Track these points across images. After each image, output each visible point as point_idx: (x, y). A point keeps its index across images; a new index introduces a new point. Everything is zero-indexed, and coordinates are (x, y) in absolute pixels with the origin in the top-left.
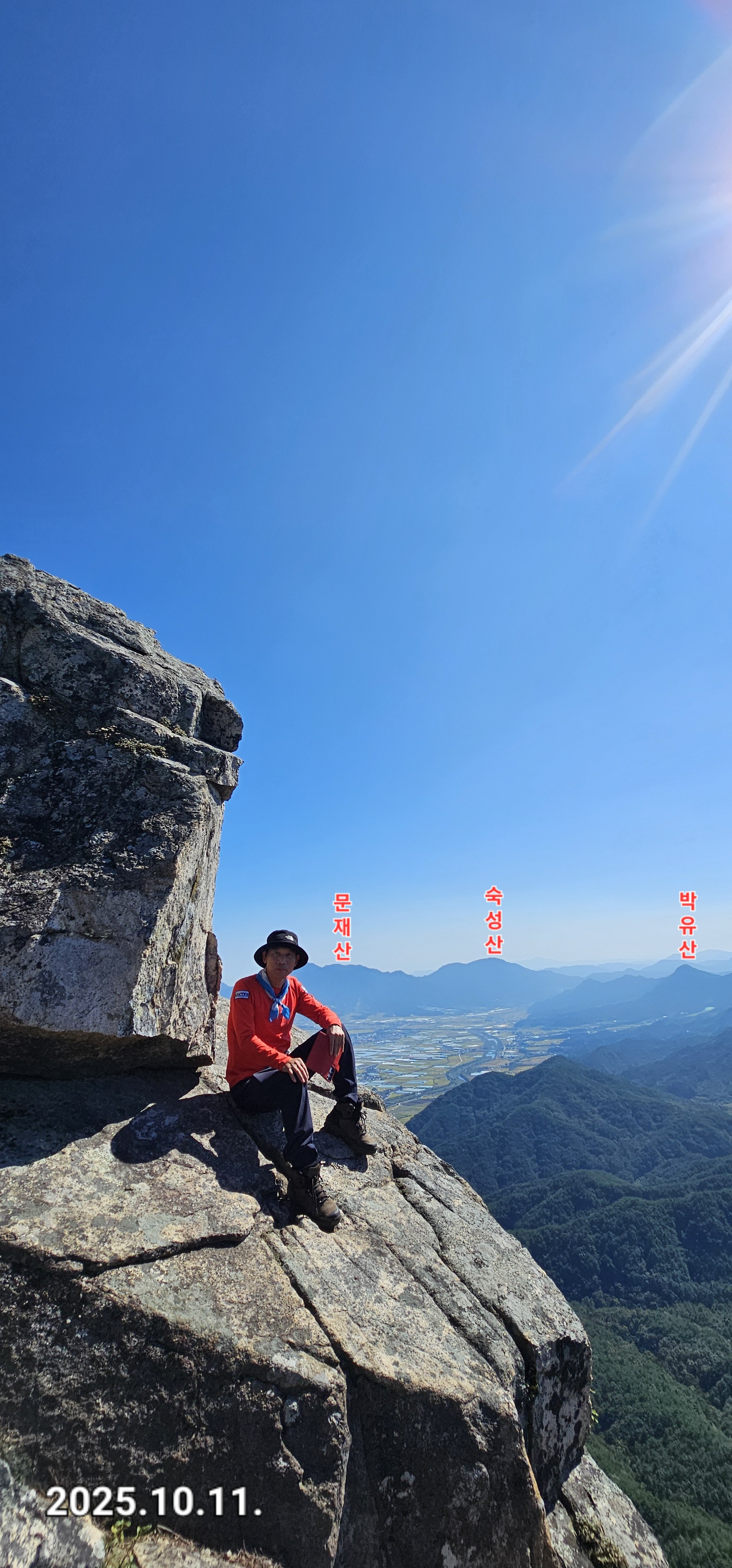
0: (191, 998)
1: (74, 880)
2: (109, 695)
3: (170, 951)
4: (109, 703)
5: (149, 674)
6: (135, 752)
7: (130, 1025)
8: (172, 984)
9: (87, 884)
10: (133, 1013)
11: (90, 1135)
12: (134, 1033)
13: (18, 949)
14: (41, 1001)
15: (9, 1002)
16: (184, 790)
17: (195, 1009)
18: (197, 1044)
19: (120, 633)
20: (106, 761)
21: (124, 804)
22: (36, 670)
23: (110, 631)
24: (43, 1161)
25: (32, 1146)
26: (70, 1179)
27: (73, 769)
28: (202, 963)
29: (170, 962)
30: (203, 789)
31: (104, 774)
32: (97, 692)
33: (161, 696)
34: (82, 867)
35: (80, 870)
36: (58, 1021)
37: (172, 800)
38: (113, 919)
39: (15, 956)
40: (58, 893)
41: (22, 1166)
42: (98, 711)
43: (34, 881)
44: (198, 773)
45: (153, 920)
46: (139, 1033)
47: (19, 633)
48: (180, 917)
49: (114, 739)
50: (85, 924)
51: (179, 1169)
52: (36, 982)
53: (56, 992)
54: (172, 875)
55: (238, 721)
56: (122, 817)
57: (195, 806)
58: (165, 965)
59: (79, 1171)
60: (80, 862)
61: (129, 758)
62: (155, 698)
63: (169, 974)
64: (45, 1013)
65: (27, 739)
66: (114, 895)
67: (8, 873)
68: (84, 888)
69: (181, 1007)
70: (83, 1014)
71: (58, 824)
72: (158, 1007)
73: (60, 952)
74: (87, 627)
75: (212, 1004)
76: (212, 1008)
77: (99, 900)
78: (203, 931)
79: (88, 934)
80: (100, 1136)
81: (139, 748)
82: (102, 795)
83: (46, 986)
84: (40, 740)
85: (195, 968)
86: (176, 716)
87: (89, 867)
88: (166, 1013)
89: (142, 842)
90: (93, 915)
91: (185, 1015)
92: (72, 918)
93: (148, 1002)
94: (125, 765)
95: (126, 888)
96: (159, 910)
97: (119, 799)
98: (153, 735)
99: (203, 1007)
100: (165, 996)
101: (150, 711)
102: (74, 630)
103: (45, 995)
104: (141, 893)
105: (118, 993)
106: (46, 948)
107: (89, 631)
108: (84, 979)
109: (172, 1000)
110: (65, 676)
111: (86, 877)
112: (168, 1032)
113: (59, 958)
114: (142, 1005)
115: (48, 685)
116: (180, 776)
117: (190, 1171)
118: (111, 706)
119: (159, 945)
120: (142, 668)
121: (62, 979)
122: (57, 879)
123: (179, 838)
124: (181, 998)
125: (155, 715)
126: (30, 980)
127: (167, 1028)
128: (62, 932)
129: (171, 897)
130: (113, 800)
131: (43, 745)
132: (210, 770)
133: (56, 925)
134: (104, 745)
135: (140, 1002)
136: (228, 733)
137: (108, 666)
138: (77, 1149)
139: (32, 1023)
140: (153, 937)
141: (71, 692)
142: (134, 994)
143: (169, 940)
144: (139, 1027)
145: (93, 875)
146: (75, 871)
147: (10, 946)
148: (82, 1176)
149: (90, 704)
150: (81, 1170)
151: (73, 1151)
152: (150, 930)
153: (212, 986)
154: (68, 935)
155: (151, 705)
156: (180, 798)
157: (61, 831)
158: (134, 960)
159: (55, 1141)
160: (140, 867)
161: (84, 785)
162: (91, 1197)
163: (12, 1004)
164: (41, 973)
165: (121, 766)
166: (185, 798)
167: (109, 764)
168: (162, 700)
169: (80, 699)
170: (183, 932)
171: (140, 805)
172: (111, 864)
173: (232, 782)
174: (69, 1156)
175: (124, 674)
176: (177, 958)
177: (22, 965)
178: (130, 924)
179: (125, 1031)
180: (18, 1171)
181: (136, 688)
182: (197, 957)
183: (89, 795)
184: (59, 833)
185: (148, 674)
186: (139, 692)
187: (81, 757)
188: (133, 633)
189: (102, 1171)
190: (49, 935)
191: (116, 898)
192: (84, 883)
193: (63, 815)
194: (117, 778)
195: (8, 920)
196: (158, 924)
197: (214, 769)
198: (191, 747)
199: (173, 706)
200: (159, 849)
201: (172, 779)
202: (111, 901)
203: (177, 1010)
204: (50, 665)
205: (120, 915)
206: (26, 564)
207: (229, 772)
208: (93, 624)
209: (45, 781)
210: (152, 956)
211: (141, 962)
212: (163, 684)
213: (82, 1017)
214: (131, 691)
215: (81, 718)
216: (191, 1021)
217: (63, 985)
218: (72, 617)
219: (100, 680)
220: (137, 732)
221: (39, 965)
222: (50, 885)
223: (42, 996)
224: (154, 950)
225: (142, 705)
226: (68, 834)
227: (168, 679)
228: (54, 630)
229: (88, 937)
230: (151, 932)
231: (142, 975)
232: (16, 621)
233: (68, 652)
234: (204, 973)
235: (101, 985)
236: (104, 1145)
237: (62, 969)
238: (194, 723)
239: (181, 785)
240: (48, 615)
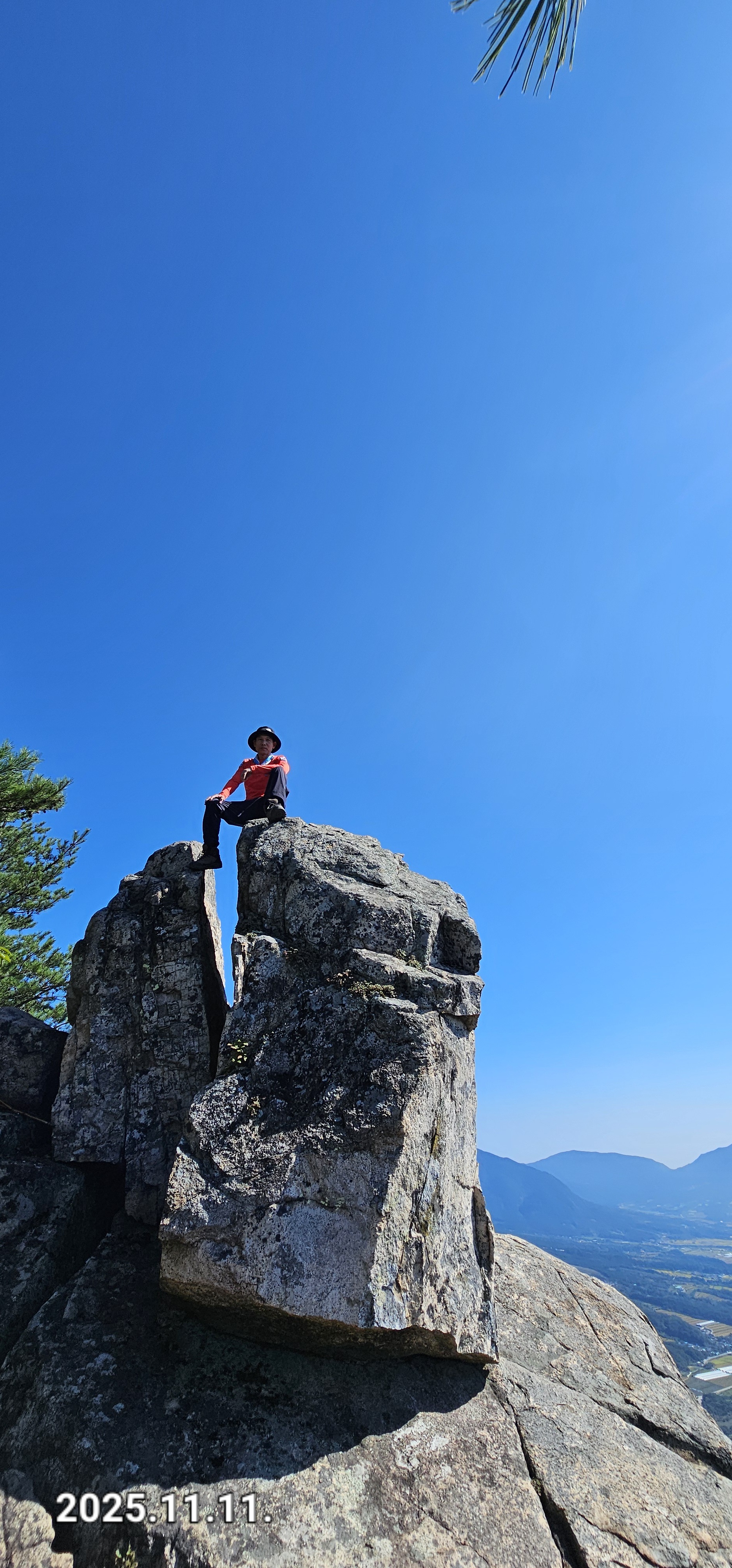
0: (453, 1274)
1: (308, 1142)
2: (347, 937)
3: (413, 1220)
4: (347, 946)
5: (381, 910)
6: (364, 997)
7: (370, 1316)
8: (420, 1262)
9: (319, 1147)
10: (373, 1298)
11: (346, 1447)
12: (376, 1325)
13: (259, 1220)
14: (281, 1279)
15: (253, 1278)
16: (411, 1033)
17: (459, 1290)
18: (469, 1336)
19: (362, 871)
20: (340, 1009)
21: (356, 1053)
22: (294, 922)
23: (354, 870)
24: (291, 1477)
25: (285, 1452)
26: (311, 1511)
27: (314, 1020)
28: (468, 1227)
29: (414, 1234)
30: (432, 1028)
31: (338, 1022)
32: (337, 936)
33: (395, 929)
34: (316, 1127)
35: (314, 1130)
36: (299, 1303)
37: (400, 1044)
38: (344, 1186)
39: (256, 1228)
40: (293, 1156)
41: (269, 1479)
42: (338, 955)
43: (274, 1144)
44: (428, 1010)
45: (384, 1188)
46: (382, 1325)
47: (284, 889)
48: (419, 1179)
49: (349, 984)
50: (320, 1191)
51: (433, 1528)
52: (276, 1257)
53: (295, 1268)
54: (400, 1134)
55: (475, 939)
56: (353, 1068)
57: (423, 1049)
58: (408, 1238)
59: (323, 1501)
60: (314, 1122)
61: (359, 1003)
62: (389, 931)
63: (414, 1249)
64: (285, 1293)
65: (281, 993)
66: (344, 1158)
67: (256, 1135)
68: (316, 1151)
69: (439, 1288)
70: (322, 1296)
71: (299, 1080)
72: (405, 1291)
73: (297, 1223)
74: (335, 872)
75: (485, 1282)
76: (485, 1287)
77: (330, 1164)
78: (464, 1187)
79: (323, 1203)
80: (356, 1450)
81: (368, 992)
82: (336, 1044)
83: (285, 1262)
84: (291, 992)
85: (457, 1235)
86: (411, 946)
87: (322, 1126)
88: (416, 1298)
89: (370, 1097)
90: (326, 1181)
91: (447, 1299)
92: (308, 1184)
93: (391, 1284)
94: (356, 1011)
95: (357, 1150)
96: (390, 1175)
97: (351, 1047)
98: (382, 974)
99: (472, 1286)
100: (412, 1276)
101: (385, 946)
102: (323, 879)
103: (285, 1272)
104: (372, 1155)
105: (356, 1274)
106: (284, 1219)
107: (337, 874)
108: (321, 1255)
109: (421, 1282)
110: (314, 925)
111: (319, 1140)
112: (421, 1323)
113: (297, 1229)
114: (384, 1288)
115: (303, 935)
116: (407, 1017)
117: (445, 1535)
118: (349, 948)
119: (395, 1215)
120: (373, 905)
121: (300, 1254)
122: (293, 1141)
123: (406, 1090)
124: (437, 1276)
125: (390, 949)
126: (271, 1255)
127: (420, 1317)
128: (300, 1199)
129: (402, 1159)
130: (347, 1047)
131: (293, 997)
132: (441, 1003)
133: (293, 1192)
134: (340, 991)
135: (381, 1285)
136: (468, 954)
137: (347, 909)
138: (328, 1466)
139: (274, 1303)
140: (385, 1208)
141: (319, 939)
142: (372, 1276)
143: (410, 1208)
144: (381, 1317)
145: (324, 1136)
146: (309, 1132)
147: (252, 1216)
148: (324, 1509)
149: (332, 950)
150: (326, 1499)
151: (323, 1467)
152: (381, 1199)
153: (484, 1256)
154: (305, 1203)
155: (385, 939)
156: (408, 1041)
157: (301, 1087)
158: (368, 1235)
159: (308, 1450)
160: (367, 1126)
161: (322, 1036)
162: (326, 1545)
163: (255, 1280)
164: (281, 1246)
165: (353, 1012)
166: (413, 1041)
167: (343, 1012)
168: (396, 932)
169: (325, 945)
170: (427, 1196)
171: (369, 1053)
172: (341, 1125)
173: (472, 1009)
174: (317, 1475)
175: (358, 915)
176: (423, 1228)
177: (262, 1237)
178: (361, 1192)
179: (367, 1320)
180: (264, 1485)
181: (370, 927)
182: (459, 1220)
183: (326, 1046)
184: (299, 1090)
185: (379, 910)
186: (373, 930)
187: (321, 1006)
188: (375, 867)
189: (348, 1508)
190: (286, 1204)
191: (347, 1162)
192: (317, 1145)
193: (304, 1069)
194: (351, 1025)
195: (250, 1188)
196: (389, 1191)
197: (446, 1001)
198: (420, 982)
199: (407, 937)
200: (386, 1104)
201: (399, 1022)
202: (342, 1165)
203: (434, 1293)
204: (304, 916)
205: (351, 1181)
206: (296, 824)
207: (467, 1001)
208: (342, 868)
209: (292, 1034)
210: (389, 1230)
211: (376, 1237)
212: (396, 916)
213: (321, 1300)
214: (365, 930)
215: (325, 964)
216: (455, 1306)
217: (301, 1260)
218: (324, 865)
219: (340, 924)
220: (369, 973)
221: (278, 1238)
222: (287, 1148)
223: (282, 1272)
224: (390, 1223)
225: (377, 942)
226: (308, 1089)
227: (400, 910)
228: (307, 883)
229: (323, 1206)
230: (383, 1202)
231: (380, 1252)
232: (283, 878)
233: (317, 901)
234: (471, 1240)
235: (338, 1264)
236: (358, 1466)
237: (300, 1242)
238: (430, 950)
239: (408, 1027)
240: (304, 869)
